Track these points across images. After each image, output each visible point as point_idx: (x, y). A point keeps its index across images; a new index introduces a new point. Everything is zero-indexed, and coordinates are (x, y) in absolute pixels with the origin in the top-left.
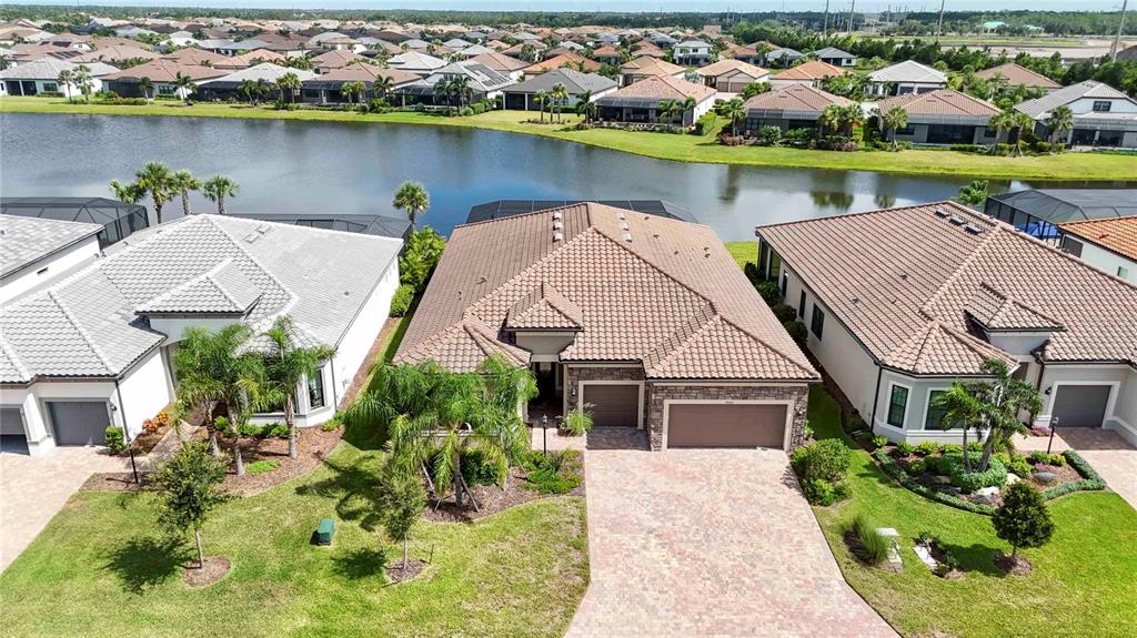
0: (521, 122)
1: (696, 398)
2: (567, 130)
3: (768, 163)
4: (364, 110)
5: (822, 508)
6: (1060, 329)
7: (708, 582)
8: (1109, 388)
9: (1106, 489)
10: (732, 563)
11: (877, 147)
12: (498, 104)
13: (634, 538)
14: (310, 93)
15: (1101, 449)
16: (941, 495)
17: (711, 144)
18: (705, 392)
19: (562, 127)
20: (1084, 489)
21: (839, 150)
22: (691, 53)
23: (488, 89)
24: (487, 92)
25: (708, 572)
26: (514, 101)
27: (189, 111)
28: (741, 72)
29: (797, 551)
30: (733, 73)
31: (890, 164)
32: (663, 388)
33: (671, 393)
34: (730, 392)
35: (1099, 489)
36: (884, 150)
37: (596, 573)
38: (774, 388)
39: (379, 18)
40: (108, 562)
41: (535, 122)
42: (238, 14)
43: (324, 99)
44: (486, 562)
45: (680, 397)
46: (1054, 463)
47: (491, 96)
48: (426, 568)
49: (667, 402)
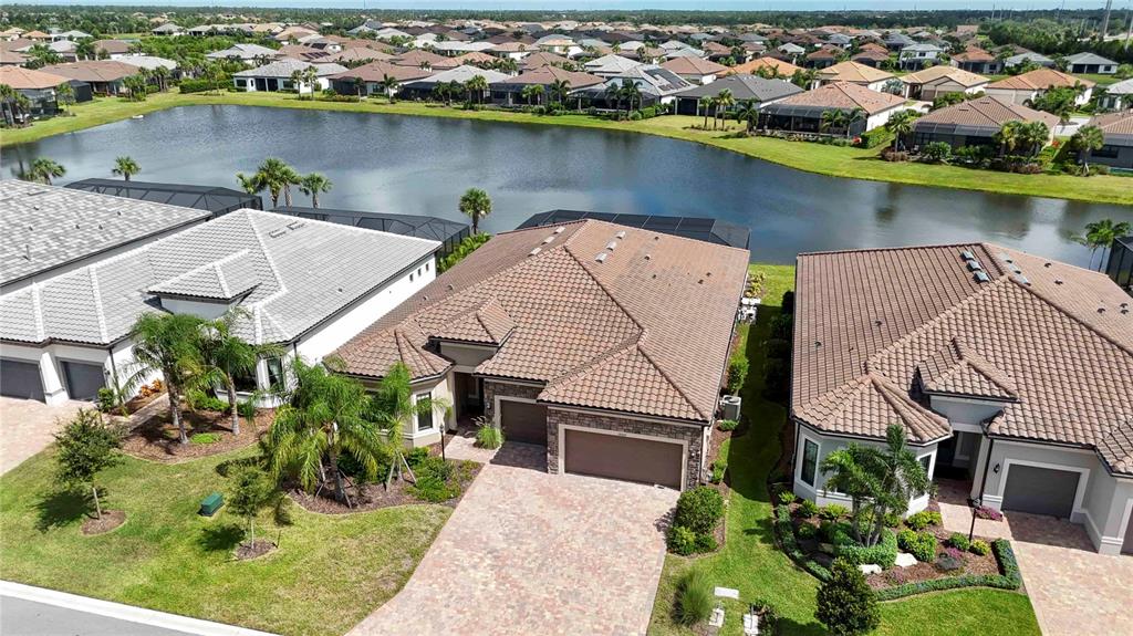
0: (685, 128)
1: (589, 426)
2: (727, 137)
3: (925, 183)
4: (541, 112)
5: (677, 556)
6: (1013, 400)
7: (510, 610)
8: (1078, 475)
9: (1020, 592)
10: (547, 596)
11: (1066, 170)
12: (670, 109)
13: (471, 556)
14: (498, 95)
15: (1050, 544)
16: (812, 565)
17: (871, 159)
18: (597, 421)
19: (724, 134)
20: (990, 585)
21: (1016, 171)
22: (918, 57)
23: (662, 93)
24: (661, 97)
25: (517, 601)
26: (686, 106)
27: (391, 109)
28: (951, 80)
29: (619, 595)
30: (943, 80)
31: (1071, 190)
32: (557, 412)
33: (565, 418)
34: (622, 424)
35: (1009, 588)
36: (1072, 174)
37: (413, 584)
38: (667, 426)
39: (619, 19)
40: (42, 501)
41: (698, 128)
42: (493, 16)
43: (511, 100)
44: (326, 555)
45: (573, 424)
46: (973, 550)
47: (667, 101)
48: (273, 551)
49: (562, 427)
